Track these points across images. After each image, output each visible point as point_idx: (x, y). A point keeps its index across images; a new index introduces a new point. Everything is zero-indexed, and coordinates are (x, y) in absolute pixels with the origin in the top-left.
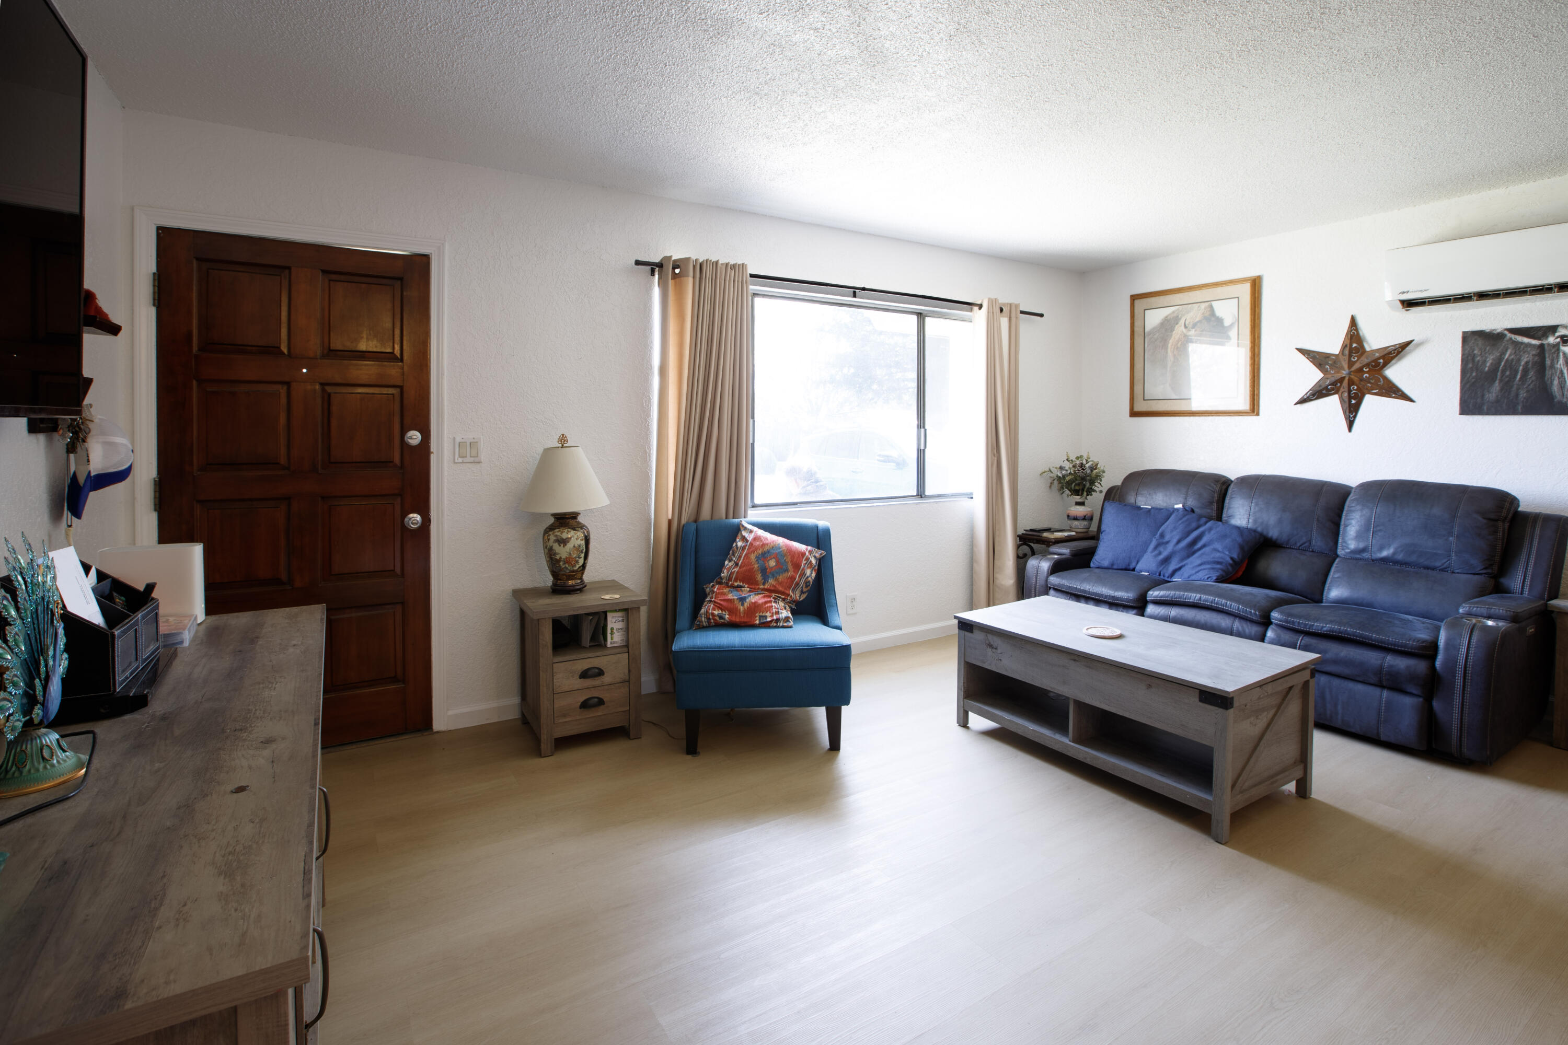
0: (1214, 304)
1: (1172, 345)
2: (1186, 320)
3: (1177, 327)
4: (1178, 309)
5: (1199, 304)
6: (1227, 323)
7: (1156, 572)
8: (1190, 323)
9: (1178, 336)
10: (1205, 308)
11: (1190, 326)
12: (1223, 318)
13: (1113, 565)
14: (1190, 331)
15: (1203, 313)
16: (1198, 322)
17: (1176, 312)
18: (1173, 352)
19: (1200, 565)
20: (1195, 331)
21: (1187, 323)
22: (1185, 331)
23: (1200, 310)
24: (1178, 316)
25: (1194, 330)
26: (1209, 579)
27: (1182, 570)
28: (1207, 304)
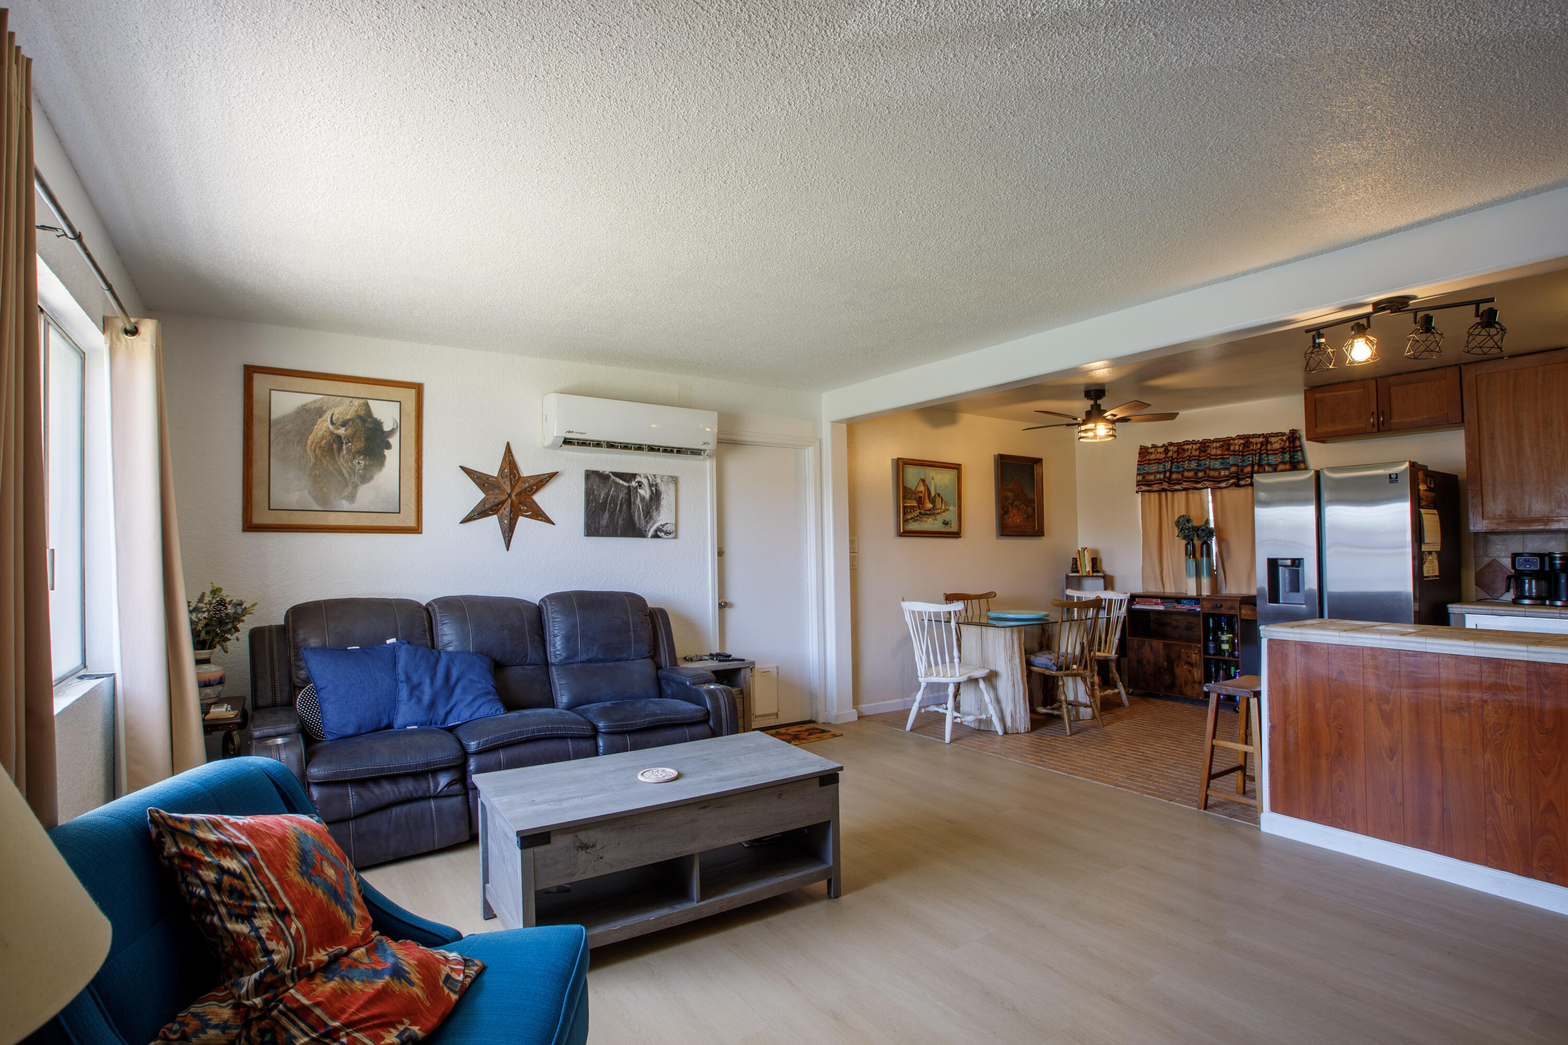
0: (370, 402)
1: (313, 443)
2: (332, 415)
3: (320, 420)
4: (322, 399)
5: (351, 399)
6: (387, 427)
7: (427, 721)
8: (338, 419)
9: (321, 433)
10: (359, 405)
11: (339, 423)
12: (382, 421)
13: (360, 729)
14: (339, 428)
15: (357, 411)
16: (349, 420)
17: (319, 403)
18: (315, 451)
19: (474, 700)
20: (346, 430)
21: (334, 418)
22: (331, 427)
23: (352, 406)
24: (322, 408)
25: (344, 428)
26: (498, 712)
27: (453, 711)
28: (362, 401)
